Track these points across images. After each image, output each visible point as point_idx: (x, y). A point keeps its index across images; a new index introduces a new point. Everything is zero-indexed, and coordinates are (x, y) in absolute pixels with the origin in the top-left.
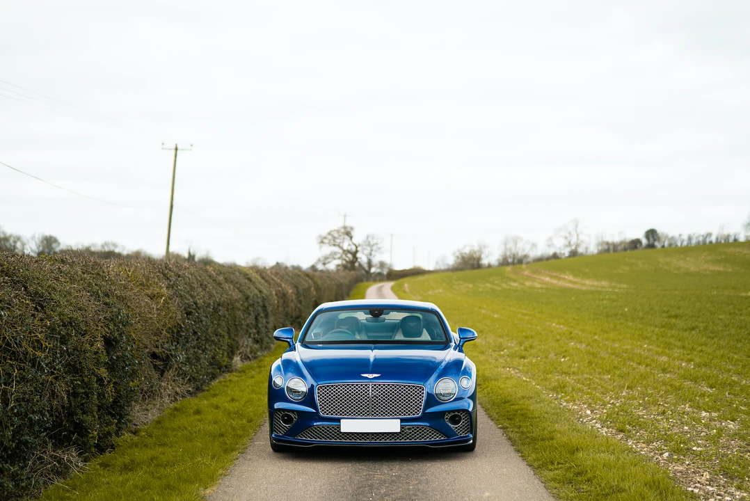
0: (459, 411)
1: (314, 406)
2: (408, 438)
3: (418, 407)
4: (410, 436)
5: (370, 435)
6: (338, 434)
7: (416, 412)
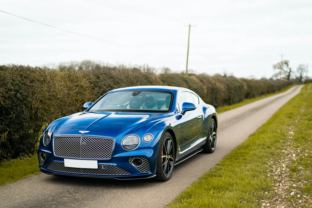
3: (109, 153)
4: (105, 172)
6: (64, 168)
7: (108, 157)
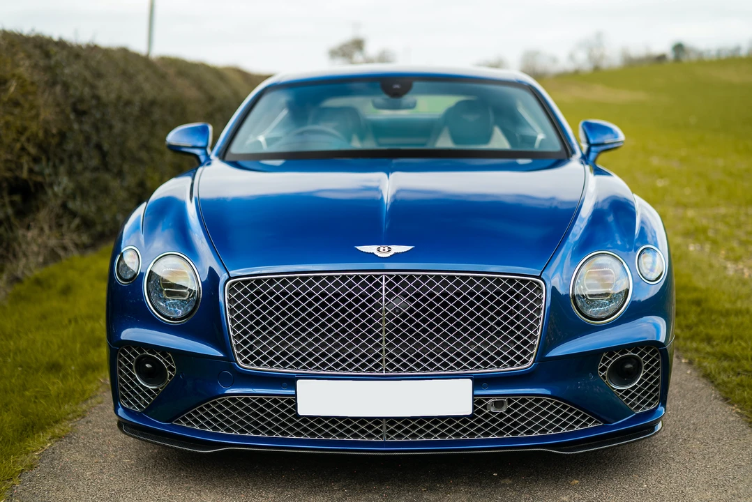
0: (635, 346)
1: (220, 342)
2: (493, 430)
3: (525, 343)
4: (501, 425)
5: (384, 423)
6: (291, 421)
7: (518, 358)
